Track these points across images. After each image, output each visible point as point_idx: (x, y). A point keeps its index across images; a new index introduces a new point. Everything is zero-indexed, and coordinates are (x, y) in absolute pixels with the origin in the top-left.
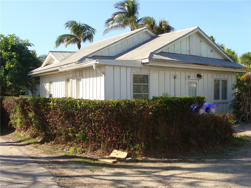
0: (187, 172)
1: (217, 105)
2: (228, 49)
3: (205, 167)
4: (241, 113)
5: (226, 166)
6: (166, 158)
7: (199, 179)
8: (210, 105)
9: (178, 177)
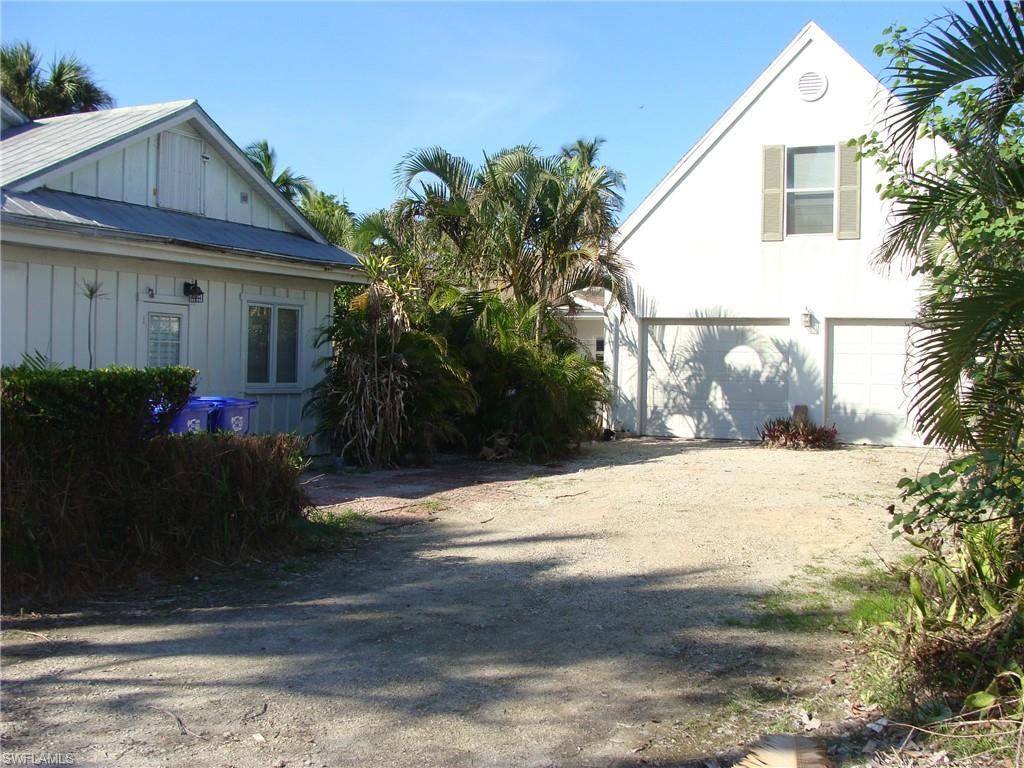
0: (112, 658)
1: (253, 403)
2: (323, 194)
3: (183, 637)
4: (345, 434)
5: (263, 629)
6: (36, 612)
7: (154, 685)
8: (224, 402)
9: (72, 681)
